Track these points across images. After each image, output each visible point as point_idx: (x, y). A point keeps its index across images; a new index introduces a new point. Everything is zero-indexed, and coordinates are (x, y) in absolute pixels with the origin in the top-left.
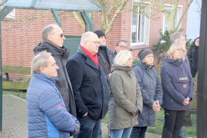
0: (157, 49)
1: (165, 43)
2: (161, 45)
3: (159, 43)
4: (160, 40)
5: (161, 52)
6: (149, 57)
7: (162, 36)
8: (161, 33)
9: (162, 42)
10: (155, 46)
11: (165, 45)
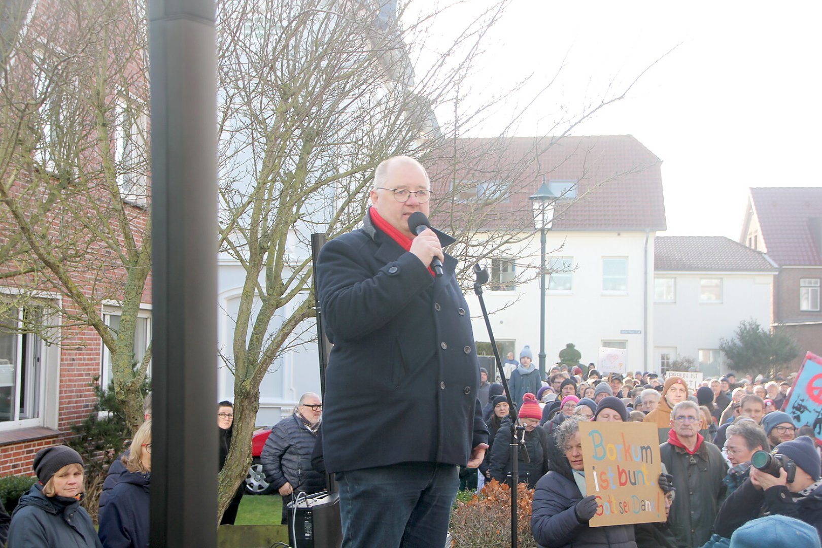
0: (85, 439)
1: (110, 420)
2: (99, 424)
3: (93, 418)
4: (96, 409)
5: (99, 448)
6: (66, 475)
7: (103, 396)
8: (98, 389)
9: (103, 415)
10: (77, 430)
11: (112, 426)
